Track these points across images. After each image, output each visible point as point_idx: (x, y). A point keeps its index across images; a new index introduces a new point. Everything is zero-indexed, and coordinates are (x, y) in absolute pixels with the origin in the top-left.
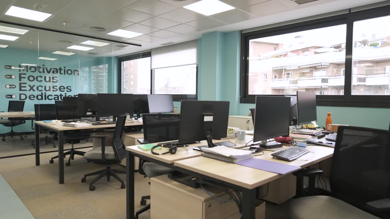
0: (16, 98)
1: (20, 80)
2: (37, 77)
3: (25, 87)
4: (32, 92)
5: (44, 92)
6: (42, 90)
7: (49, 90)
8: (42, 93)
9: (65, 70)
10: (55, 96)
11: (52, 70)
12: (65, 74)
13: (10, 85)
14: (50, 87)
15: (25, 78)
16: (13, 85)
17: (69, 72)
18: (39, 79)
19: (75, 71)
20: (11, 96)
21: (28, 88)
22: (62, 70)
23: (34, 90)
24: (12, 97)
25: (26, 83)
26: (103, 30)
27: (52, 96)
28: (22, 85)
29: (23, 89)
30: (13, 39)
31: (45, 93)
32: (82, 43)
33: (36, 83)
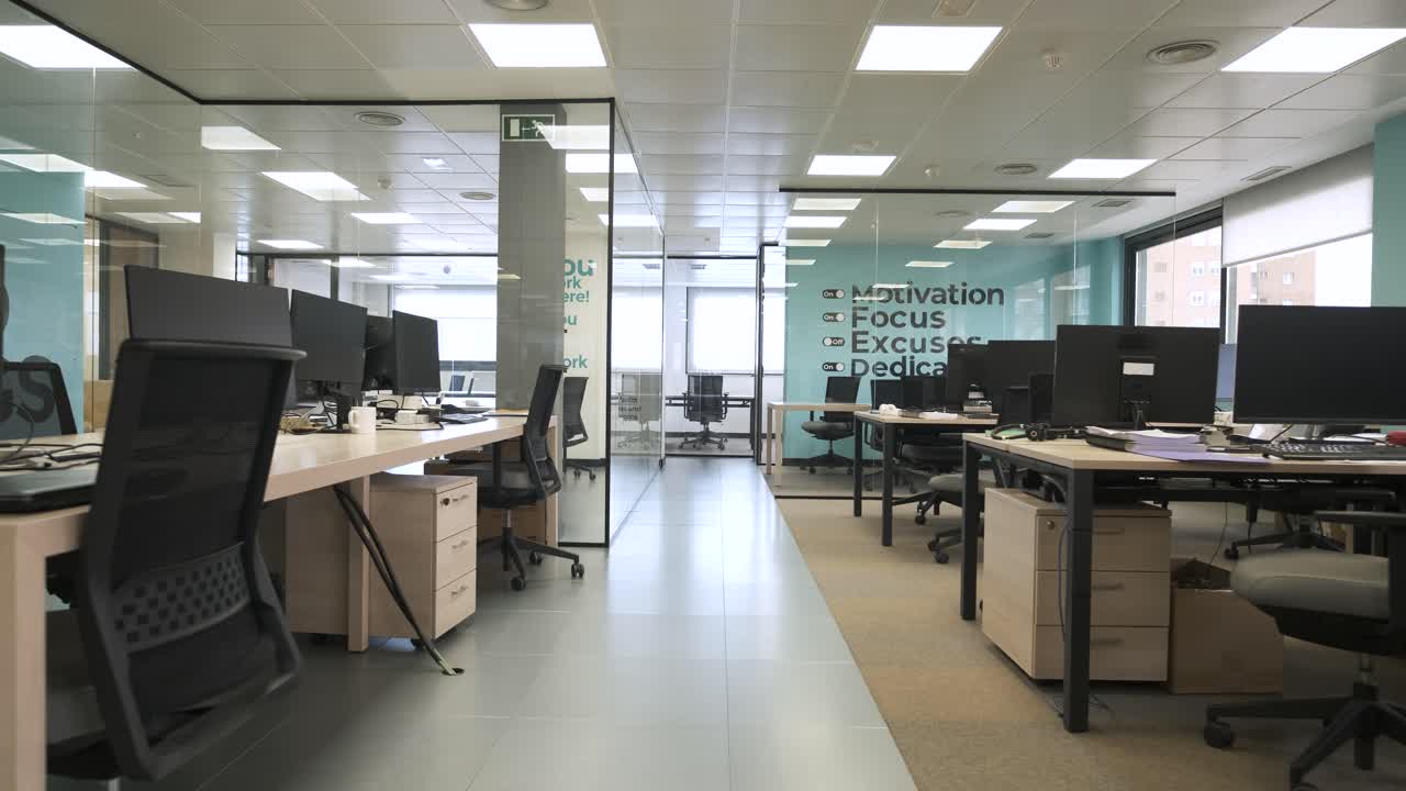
0: (844, 371)
1: (854, 325)
2: (893, 316)
3: (865, 342)
4: (879, 356)
5: (909, 353)
6: (904, 350)
7: (923, 349)
8: (904, 358)
9: (964, 291)
10: (936, 364)
11: (931, 294)
12: (964, 302)
13: (833, 339)
14: (924, 340)
15: (864, 318)
16: (837, 339)
17: (977, 297)
18: (899, 320)
19: (991, 292)
20: (834, 365)
21: (872, 345)
22: (957, 290)
23: (885, 351)
24: (835, 370)
25: (866, 333)
26: (1029, 169)
27: (928, 365)
28: (860, 338)
29: (859, 346)
30: (836, 222)
31: (912, 357)
32: (996, 210)
33: (891, 332)
